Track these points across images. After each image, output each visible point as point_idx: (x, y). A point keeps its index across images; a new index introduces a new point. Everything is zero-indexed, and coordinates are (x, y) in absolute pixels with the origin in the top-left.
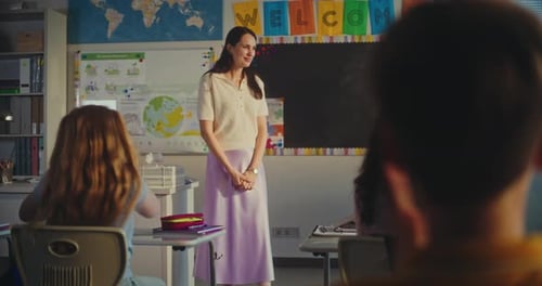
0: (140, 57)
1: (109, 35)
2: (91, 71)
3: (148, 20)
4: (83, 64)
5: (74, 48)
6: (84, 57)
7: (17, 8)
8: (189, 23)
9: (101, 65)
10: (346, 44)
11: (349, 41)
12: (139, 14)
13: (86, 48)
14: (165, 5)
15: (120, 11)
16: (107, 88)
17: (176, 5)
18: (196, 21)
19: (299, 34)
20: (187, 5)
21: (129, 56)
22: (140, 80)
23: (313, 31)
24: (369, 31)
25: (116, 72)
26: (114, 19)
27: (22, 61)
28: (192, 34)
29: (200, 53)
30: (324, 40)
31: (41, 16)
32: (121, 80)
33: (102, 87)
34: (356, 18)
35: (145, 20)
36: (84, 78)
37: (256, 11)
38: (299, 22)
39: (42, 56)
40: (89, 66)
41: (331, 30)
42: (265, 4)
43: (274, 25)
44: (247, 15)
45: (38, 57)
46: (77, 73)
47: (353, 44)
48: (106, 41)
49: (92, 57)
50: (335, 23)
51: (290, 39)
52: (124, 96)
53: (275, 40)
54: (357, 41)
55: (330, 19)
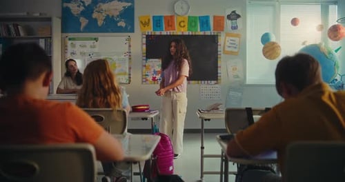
0: (96, 39)
1: (82, 28)
2: (73, 46)
3: (100, 23)
4: (69, 42)
5: (65, 35)
6: (70, 39)
7: (37, 15)
8: (119, 24)
9: (78, 43)
10: (189, 35)
11: (191, 34)
12: (96, 20)
13: (71, 35)
14: (108, 16)
15: (87, 19)
16: (81, 53)
17: (113, 16)
18: (122, 24)
19: (168, 30)
20: (118, 16)
21: (91, 39)
22: (96, 50)
23: (174, 30)
24: (199, 30)
25: (85, 46)
26: (84, 22)
27: (40, 40)
28: (120, 30)
29: (124, 38)
30: (180, 33)
31: (49, 19)
32: (87, 50)
33: (78, 53)
34: (193, 24)
35: (99, 23)
36: (70, 49)
37: (149, 20)
38: (169, 26)
39: (51, 37)
40: (72, 44)
41: (182, 29)
42: (154, 17)
43: (157, 26)
44: (145, 22)
45: (49, 39)
46: (66, 46)
47: (192, 35)
48: (80, 32)
49: (74, 39)
50: (184, 26)
51: (164, 33)
52: (89, 57)
53: (158, 33)
54: (194, 34)
55: (182, 24)
